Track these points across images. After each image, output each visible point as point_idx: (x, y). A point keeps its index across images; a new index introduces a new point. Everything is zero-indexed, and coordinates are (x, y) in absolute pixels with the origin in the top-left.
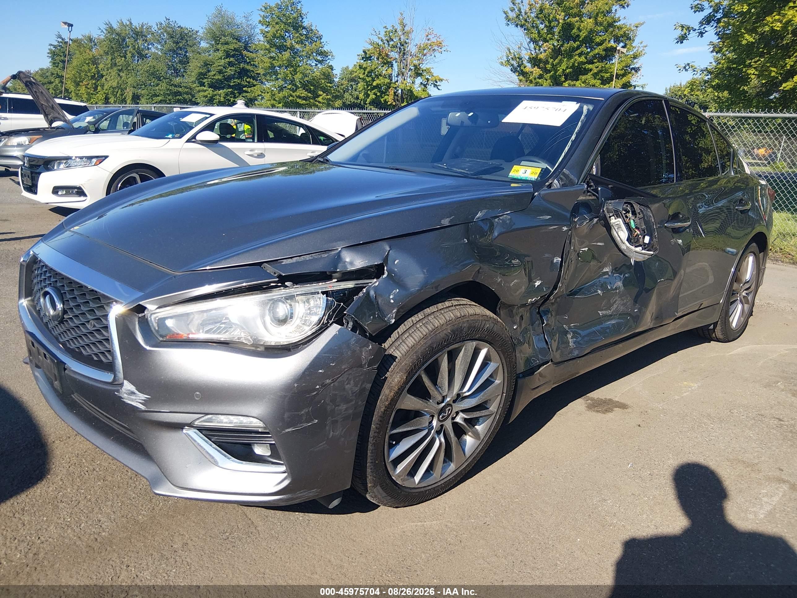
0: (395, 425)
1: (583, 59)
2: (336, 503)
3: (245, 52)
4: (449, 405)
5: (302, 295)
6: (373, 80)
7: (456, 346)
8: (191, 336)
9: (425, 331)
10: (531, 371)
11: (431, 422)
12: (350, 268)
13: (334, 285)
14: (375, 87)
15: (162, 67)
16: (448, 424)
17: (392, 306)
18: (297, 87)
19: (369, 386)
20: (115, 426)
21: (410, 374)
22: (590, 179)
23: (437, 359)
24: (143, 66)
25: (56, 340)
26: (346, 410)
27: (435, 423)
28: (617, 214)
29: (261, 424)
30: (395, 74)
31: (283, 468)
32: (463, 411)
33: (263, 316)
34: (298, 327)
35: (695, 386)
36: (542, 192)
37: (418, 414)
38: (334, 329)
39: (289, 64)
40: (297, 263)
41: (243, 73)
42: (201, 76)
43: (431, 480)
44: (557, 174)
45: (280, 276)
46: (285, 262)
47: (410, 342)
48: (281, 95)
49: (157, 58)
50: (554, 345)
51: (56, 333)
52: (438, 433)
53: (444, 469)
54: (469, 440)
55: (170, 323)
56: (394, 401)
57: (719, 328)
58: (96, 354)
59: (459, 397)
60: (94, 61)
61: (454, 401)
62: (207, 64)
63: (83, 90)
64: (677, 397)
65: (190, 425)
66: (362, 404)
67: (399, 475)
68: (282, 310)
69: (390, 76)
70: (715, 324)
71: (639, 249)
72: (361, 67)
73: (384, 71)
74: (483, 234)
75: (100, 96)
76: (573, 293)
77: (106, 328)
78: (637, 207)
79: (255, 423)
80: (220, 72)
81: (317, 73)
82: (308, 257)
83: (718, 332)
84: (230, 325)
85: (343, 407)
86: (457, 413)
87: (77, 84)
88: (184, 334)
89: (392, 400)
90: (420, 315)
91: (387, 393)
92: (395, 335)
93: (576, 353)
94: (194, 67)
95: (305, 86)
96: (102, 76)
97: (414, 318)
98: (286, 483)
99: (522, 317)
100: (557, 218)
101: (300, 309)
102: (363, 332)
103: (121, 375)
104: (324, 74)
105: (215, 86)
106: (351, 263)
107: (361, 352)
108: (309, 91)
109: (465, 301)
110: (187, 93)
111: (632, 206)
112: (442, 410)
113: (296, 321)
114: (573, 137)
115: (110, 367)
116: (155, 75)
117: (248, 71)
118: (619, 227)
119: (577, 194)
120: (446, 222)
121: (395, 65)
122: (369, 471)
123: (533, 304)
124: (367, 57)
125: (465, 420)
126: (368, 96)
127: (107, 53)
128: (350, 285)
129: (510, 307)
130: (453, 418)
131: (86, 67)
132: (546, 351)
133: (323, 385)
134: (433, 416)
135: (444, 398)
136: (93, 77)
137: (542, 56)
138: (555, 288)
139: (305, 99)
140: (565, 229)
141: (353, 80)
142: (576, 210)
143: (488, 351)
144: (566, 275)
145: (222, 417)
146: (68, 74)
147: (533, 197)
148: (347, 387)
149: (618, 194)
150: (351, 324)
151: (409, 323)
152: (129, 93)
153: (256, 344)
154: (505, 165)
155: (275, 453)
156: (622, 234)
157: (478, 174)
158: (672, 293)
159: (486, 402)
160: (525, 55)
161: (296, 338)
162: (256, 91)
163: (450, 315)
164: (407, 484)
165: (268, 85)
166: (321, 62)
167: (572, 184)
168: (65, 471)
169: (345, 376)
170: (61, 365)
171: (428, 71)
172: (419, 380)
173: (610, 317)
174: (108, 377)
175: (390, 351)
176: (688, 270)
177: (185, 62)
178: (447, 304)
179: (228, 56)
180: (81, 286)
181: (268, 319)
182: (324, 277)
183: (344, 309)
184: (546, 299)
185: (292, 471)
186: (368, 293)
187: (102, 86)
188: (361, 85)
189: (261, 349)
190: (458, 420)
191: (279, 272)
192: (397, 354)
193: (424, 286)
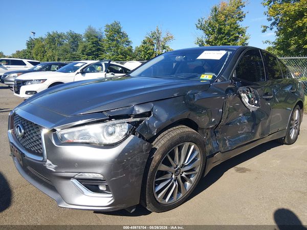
0: (157, 177)
1: (226, 41)
2: (133, 210)
3: (99, 42)
4: (179, 169)
5: (119, 123)
6: (147, 51)
7: (181, 144)
8: (74, 141)
9: (168, 138)
10: (212, 156)
11: (172, 176)
12: (138, 113)
13: (131, 120)
14: (148, 54)
15: (68, 48)
16: (179, 177)
17: (155, 128)
18: (119, 54)
19: (146, 160)
20: (44, 179)
21: (163, 155)
22: (232, 78)
23: (173, 150)
24: (61, 48)
25: (21, 145)
26: (137, 170)
27: (173, 176)
28: (244, 92)
29: (102, 177)
30: (155, 48)
31: (111, 195)
32: (185, 172)
33: (103, 133)
34: (117, 137)
35: (278, 162)
36: (214, 84)
37: (166, 173)
38: (132, 137)
39: (116, 46)
40: (117, 111)
41: (99, 50)
42: (83, 51)
43: (172, 201)
44: (219, 77)
45: (110, 116)
46: (112, 111)
47: (163, 142)
48: (113, 57)
49: (67, 45)
50: (221, 145)
51: (21, 142)
52: (175, 181)
53: (178, 196)
54: (188, 184)
55: (66, 136)
56: (157, 167)
57: (286, 139)
58: (37, 150)
59: (183, 166)
60: (43, 47)
61: (181, 167)
62: (85, 47)
63: (39, 57)
64: (271, 166)
65: (73, 178)
66: (143, 167)
67: (159, 199)
68: (111, 129)
69: (153, 49)
70: (285, 137)
71: (253, 106)
72: (142, 46)
73: (151, 47)
74: (191, 100)
75: (45, 59)
76: (228, 124)
77: (40, 139)
78: (252, 89)
79: (100, 176)
80: (90, 49)
81: (126, 49)
82: (121, 109)
83: (286, 141)
84: (90, 137)
85: (136, 169)
86: (183, 172)
87: (37, 55)
88: (71, 140)
89: (156, 166)
90: (166, 132)
91: (153, 163)
92: (156, 140)
93: (230, 148)
94: (81, 48)
95: (121, 54)
96: (46, 52)
97: (164, 133)
98: (113, 201)
99: (207, 134)
100: (220, 94)
101: (118, 129)
102: (143, 138)
103: (46, 158)
104: (129, 49)
105: (88, 54)
106: (138, 111)
107: (142, 146)
108: (123, 55)
109: (184, 126)
110: (78, 58)
111: (250, 89)
112: (176, 171)
113: (116, 134)
114: (225, 63)
115: (42, 155)
116: (66, 51)
117: (100, 49)
118: (245, 97)
119: (227, 84)
120: (176, 95)
121: (155, 45)
122: (147, 196)
123: (212, 128)
124: (145, 43)
125: (186, 175)
126: (145, 57)
127: (48, 43)
128: (138, 119)
129: (202, 129)
130: (181, 175)
131: (40, 49)
132: (217, 148)
133: (127, 160)
134: (173, 174)
135: (177, 166)
136: (43, 52)
137: (211, 40)
138: (220, 122)
139: (122, 58)
140: (223, 98)
141: (139, 51)
142: (228, 91)
143: (194, 147)
144: (225, 116)
145: (86, 174)
146: (33, 51)
147: (210, 85)
148: (137, 161)
149: (243, 84)
150: (138, 135)
151: (162, 135)
152: (56, 58)
153: (100, 144)
154: (198, 75)
155: (108, 189)
156: (246, 100)
157: (188, 78)
158: (267, 124)
159: (194, 168)
160: (204, 40)
161: (116, 141)
162: (103, 56)
163: (178, 132)
164: (163, 202)
165: (108, 54)
166: (128, 45)
167: (225, 80)
168: (24, 199)
169: (136, 156)
170: (23, 155)
171: (168, 47)
172: (167, 158)
173: (243, 134)
174: (41, 159)
175: (155, 146)
176: (273, 116)
177: (77, 46)
178: (177, 127)
179: (93, 43)
180: (32, 123)
181: (105, 133)
182: (127, 116)
183: (135, 129)
184: (217, 126)
185: (115, 197)
186: (145, 122)
187: (46, 55)
188: (143, 53)
189: (103, 146)
190: (183, 175)
191: (109, 115)
192: (157, 147)
193: (167, 120)
